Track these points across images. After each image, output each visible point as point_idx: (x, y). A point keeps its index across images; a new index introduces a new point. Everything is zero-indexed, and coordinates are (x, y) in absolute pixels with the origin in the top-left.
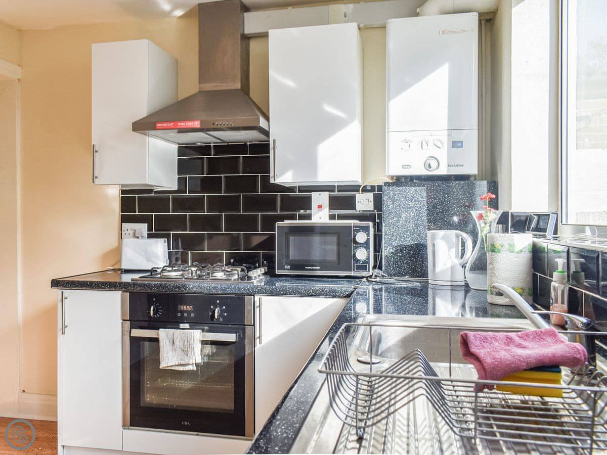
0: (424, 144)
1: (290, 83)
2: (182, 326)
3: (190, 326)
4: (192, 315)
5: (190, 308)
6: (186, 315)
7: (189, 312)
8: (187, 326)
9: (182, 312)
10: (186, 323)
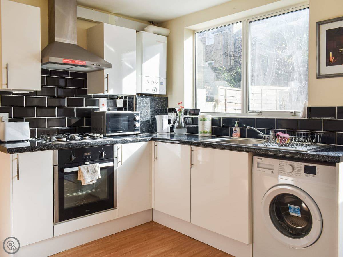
0: (153, 82)
1: (112, 49)
2: (86, 163)
3: (90, 162)
4: (91, 157)
5: (89, 154)
6: (88, 157)
7: (89, 156)
8: (88, 163)
9: (86, 156)
10: (88, 161)
